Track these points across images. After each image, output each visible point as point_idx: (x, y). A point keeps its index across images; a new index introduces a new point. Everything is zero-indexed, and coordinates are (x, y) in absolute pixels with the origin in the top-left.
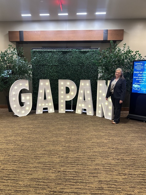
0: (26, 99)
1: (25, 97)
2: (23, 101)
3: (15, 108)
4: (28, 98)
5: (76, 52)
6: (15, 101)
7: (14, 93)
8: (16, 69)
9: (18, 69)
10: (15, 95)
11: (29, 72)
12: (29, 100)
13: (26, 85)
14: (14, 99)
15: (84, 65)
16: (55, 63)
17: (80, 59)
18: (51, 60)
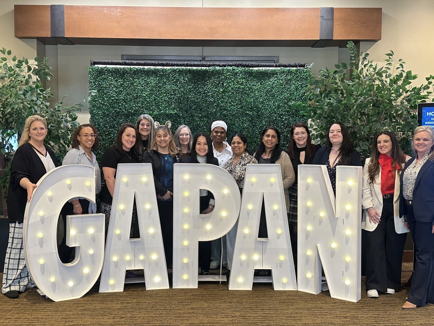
5: (236, 73)
15: (262, 114)
16: (166, 107)
17: (248, 95)
18: (155, 100)
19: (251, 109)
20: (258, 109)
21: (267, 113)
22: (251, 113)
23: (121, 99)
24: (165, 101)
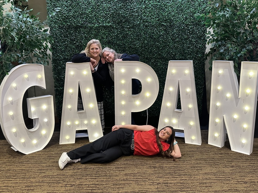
0: (39, 111)
1: (38, 105)
2: (33, 116)
3: (16, 134)
4: (44, 107)
6: (13, 117)
7: (10, 99)
8: (13, 39)
9: (16, 39)
10: (12, 103)
11: (44, 44)
12: (48, 111)
13: (39, 76)
14: (11, 113)
15: (174, 25)
16: (104, 21)
17: (164, 10)
18: (95, 15)
19: (166, 21)
20: (171, 21)
21: (177, 24)
22: (165, 24)
23: (71, 16)
24: (103, 16)
